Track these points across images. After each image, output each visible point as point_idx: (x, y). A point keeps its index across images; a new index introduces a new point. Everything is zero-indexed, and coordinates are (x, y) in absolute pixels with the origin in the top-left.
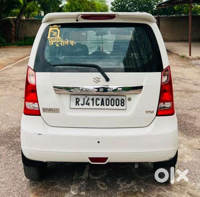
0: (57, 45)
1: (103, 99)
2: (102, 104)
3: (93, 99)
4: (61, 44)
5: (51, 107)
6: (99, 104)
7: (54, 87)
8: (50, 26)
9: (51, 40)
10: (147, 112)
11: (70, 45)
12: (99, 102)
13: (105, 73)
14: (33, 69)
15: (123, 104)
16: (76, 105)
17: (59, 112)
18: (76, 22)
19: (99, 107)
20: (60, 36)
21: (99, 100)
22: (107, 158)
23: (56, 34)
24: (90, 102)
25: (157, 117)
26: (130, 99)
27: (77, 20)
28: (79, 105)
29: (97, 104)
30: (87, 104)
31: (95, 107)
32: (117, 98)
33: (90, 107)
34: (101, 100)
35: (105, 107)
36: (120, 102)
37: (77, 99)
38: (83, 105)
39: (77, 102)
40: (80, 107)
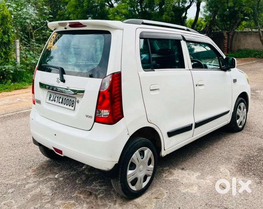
1: (63, 98)
2: (62, 103)
3: (58, 97)
7: (40, 83)
10: (87, 116)
12: (61, 101)
15: (72, 105)
17: (40, 104)
19: (60, 105)
24: (56, 99)
25: (95, 123)
26: (78, 102)
27: (65, 28)
28: (50, 100)
30: (54, 101)
31: (58, 104)
32: (70, 99)
33: (55, 103)
34: (62, 98)
35: (63, 105)
36: (72, 103)
37: (50, 95)
38: (52, 101)
39: (50, 98)
40: (51, 102)
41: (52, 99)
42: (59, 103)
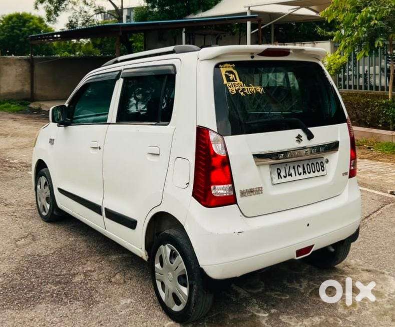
0: (242, 94)
2: (304, 172)
3: (294, 168)
4: (246, 91)
5: (252, 187)
6: (301, 173)
7: (254, 155)
8: (220, 66)
9: (230, 87)
11: (257, 93)
12: (301, 170)
13: (309, 128)
14: (216, 131)
15: (323, 169)
16: (279, 178)
17: (262, 193)
18: (251, 59)
19: (302, 176)
20: (241, 80)
21: (300, 167)
22: (312, 246)
23: (234, 77)
24: (292, 171)
25: (349, 180)
26: (327, 161)
27: (252, 57)
28: (281, 178)
29: (300, 173)
30: (289, 175)
31: (298, 177)
32: (316, 162)
33: (294, 178)
34: (302, 167)
35: (308, 175)
36: (320, 167)
37: (278, 169)
38: (285, 177)
39: (279, 174)
40: (284, 180)
41: (283, 174)
42: (300, 174)
